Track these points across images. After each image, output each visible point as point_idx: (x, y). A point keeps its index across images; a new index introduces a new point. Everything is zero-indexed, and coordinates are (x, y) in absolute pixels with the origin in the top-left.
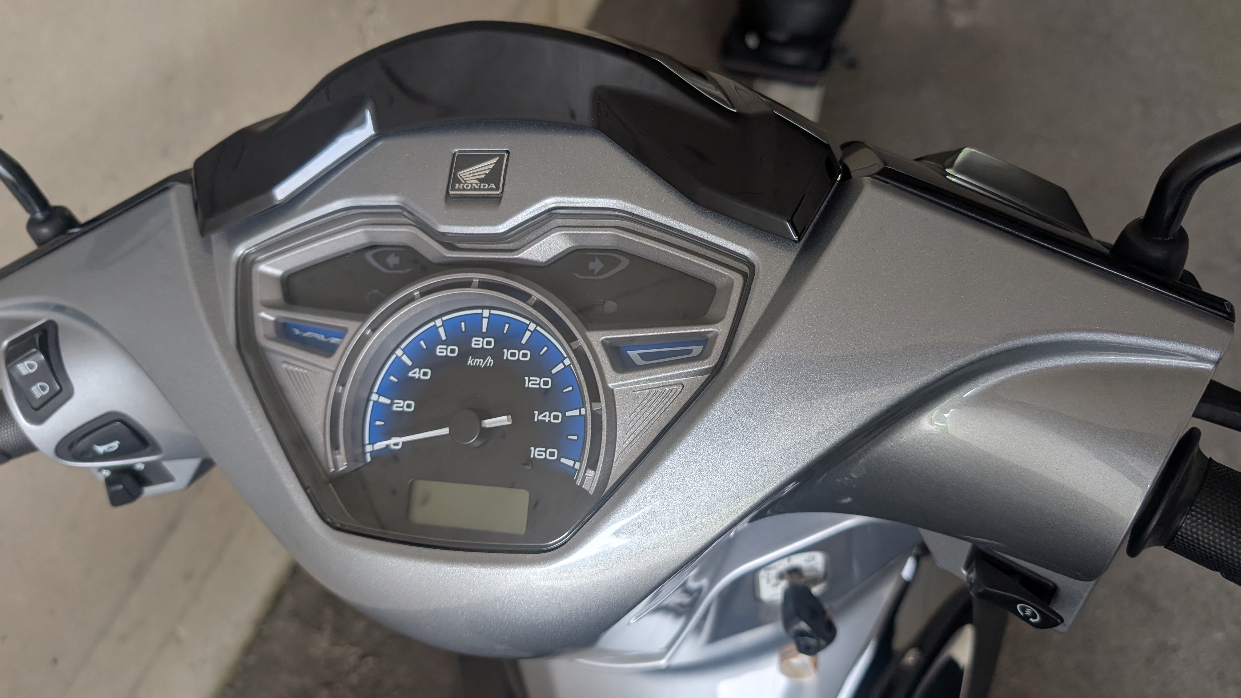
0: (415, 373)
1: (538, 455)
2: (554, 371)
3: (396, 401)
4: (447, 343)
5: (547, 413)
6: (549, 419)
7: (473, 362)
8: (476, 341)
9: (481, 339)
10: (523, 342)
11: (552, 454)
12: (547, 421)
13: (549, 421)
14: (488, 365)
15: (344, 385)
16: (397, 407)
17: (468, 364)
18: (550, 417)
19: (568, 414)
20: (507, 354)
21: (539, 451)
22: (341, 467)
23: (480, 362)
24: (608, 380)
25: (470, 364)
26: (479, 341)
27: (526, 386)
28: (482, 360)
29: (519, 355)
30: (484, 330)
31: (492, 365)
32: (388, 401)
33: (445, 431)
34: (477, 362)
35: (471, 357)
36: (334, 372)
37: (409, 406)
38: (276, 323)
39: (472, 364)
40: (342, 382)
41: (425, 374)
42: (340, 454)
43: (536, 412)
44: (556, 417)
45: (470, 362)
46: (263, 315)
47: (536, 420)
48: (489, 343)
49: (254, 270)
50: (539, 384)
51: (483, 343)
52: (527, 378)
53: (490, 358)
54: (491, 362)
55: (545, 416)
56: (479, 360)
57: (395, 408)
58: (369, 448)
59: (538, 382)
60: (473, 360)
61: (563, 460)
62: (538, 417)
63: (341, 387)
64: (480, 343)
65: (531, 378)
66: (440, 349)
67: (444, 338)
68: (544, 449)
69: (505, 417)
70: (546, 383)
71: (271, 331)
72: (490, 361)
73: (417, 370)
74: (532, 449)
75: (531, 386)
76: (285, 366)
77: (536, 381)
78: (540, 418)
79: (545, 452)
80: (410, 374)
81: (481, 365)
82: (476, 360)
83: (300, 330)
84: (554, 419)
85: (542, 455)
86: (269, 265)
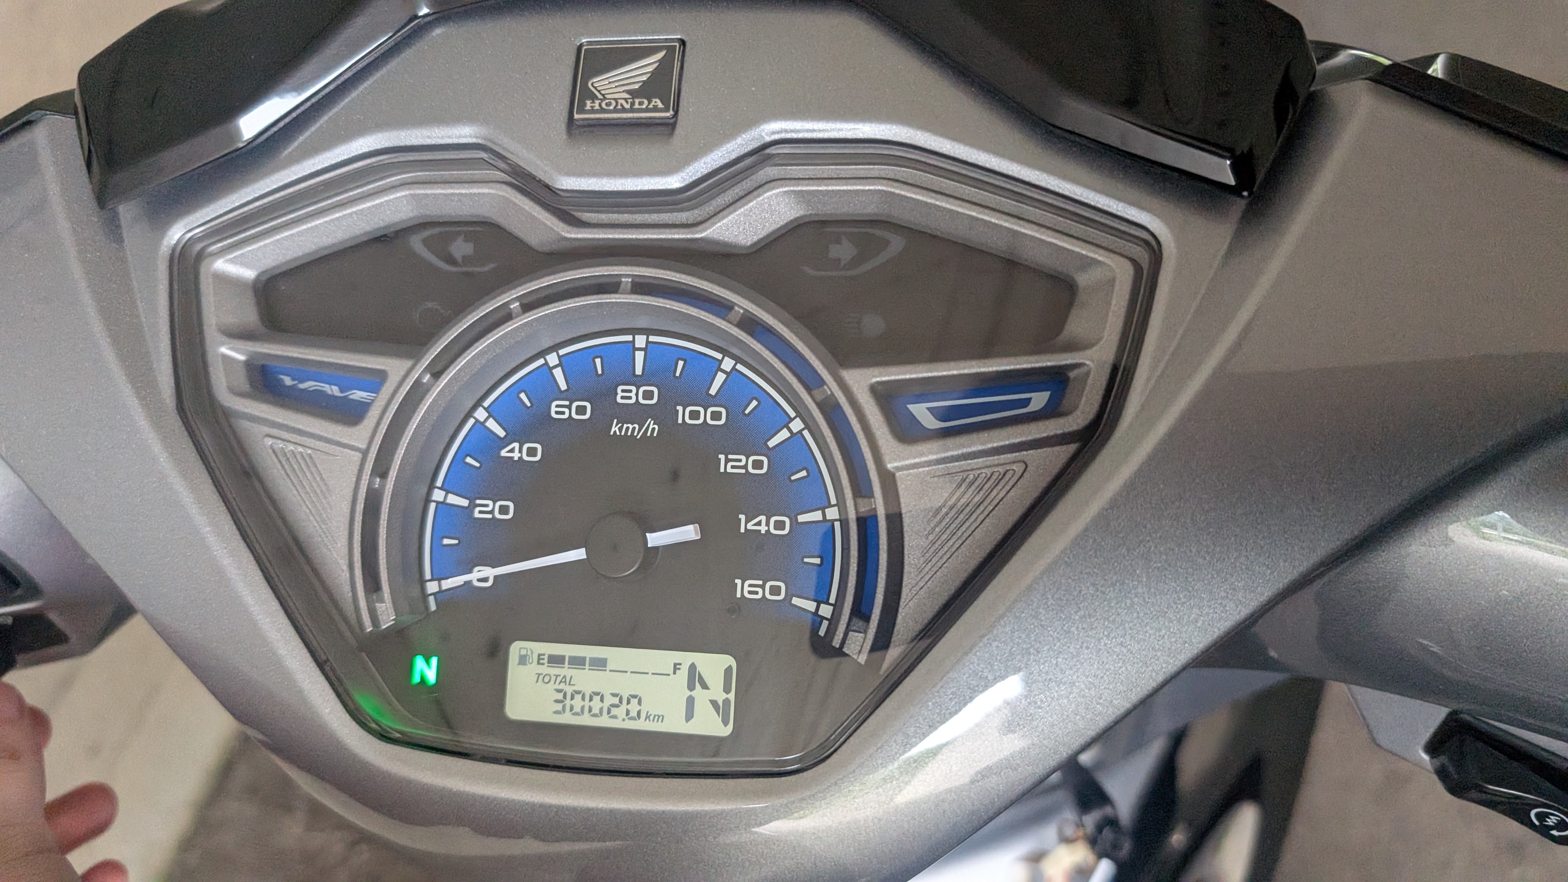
0: (512, 451)
1: (750, 592)
2: (772, 443)
3: (478, 502)
4: (570, 396)
5: (763, 518)
6: (766, 528)
7: (620, 429)
8: (623, 391)
9: (634, 388)
10: (713, 391)
11: (775, 591)
12: (763, 532)
13: (768, 531)
14: (649, 434)
15: (384, 475)
16: (481, 512)
17: (612, 433)
18: (768, 524)
19: (802, 518)
20: (683, 414)
21: (750, 586)
22: (385, 625)
23: (634, 429)
24: (886, 458)
25: (615, 432)
26: (630, 391)
27: (722, 470)
28: (637, 426)
29: (705, 416)
30: (639, 371)
31: (655, 435)
32: (465, 503)
33: (578, 554)
34: (628, 428)
35: (615, 421)
36: (365, 453)
37: (504, 510)
38: (249, 365)
39: (618, 433)
40: (381, 471)
41: (532, 452)
42: (382, 601)
43: (742, 517)
44: (780, 525)
45: (615, 429)
46: (224, 350)
47: (742, 530)
48: (648, 395)
49: (203, 270)
50: (745, 467)
51: (637, 395)
52: (722, 457)
53: (652, 422)
54: (654, 429)
55: (759, 524)
56: (631, 426)
57: (477, 515)
58: (432, 587)
59: (743, 463)
60: (620, 425)
61: (796, 601)
62: (745, 525)
63: (378, 480)
64: (633, 395)
65: (730, 457)
66: (557, 406)
67: (563, 386)
68: (760, 582)
69: (690, 528)
70: (758, 465)
71: (242, 381)
72: (652, 426)
73: (516, 445)
74: (738, 582)
75: (729, 470)
76: (269, 442)
77: (740, 461)
78: (750, 526)
79: (763, 587)
80: (504, 453)
81: (635, 434)
82: (625, 426)
83: (293, 379)
84: (775, 529)
85: (756, 593)
86: (231, 261)
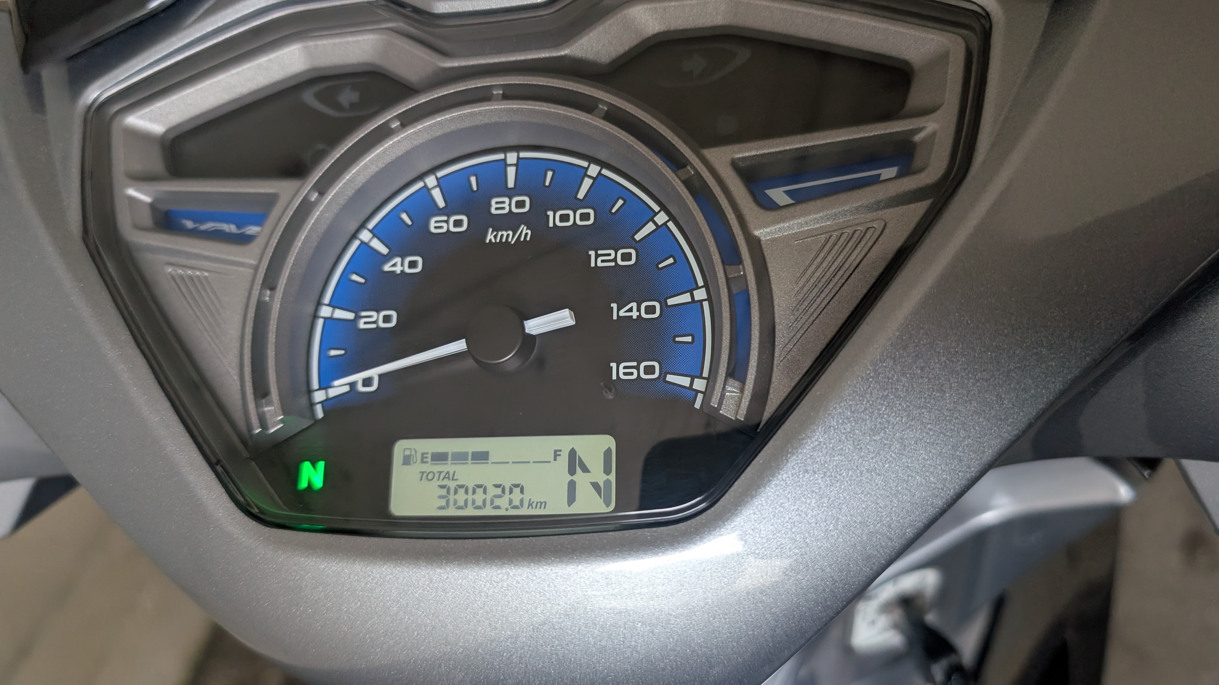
0: (394, 265)
1: (625, 374)
2: (638, 237)
3: (364, 314)
4: (447, 212)
5: (634, 305)
6: (638, 314)
7: (495, 237)
8: (497, 203)
9: (507, 200)
10: (581, 195)
11: (649, 370)
12: (635, 317)
13: (639, 317)
14: (522, 239)
15: (273, 289)
16: (365, 323)
17: (488, 241)
18: (639, 310)
19: (671, 302)
20: (554, 219)
21: (625, 368)
22: (274, 426)
23: (508, 235)
24: (751, 226)
25: (490, 240)
26: (503, 202)
27: (593, 265)
28: (511, 233)
29: (575, 218)
30: (511, 184)
31: (528, 239)
32: (350, 316)
33: (459, 346)
34: (502, 236)
35: (491, 230)
36: (256, 268)
37: (387, 319)
38: (152, 206)
39: (493, 241)
40: (270, 283)
41: (413, 264)
42: (270, 403)
43: (614, 306)
44: (650, 310)
45: (490, 237)
46: (132, 192)
47: (615, 317)
48: (520, 204)
49: (115, 126)
50: (615, 260)
51: (510, 205)
52: (592, 253)
53: (525, 228)
54: (526, 234)
55: (631, 310)
56: (505, 233)
57: (362, 326)
58: (319, 396)
59: (612, 257)
60: (495, 233)
61: (670, 378)
62: (617, 312)
63: (268, 292)
64: (506, 205)
65: (600, 252)
66: (436, 222)
67: (441, 203)
68: (635, 364)
69: (566, 312)
70: (626, 257)
71: (146, 219)
72: (525, 232)
73: (398, 260)
74: (614, 365)
75: (600, 264)
76: (170, 270)
77: (609, 255)
78: (622, 313)
79: (637, 368)
80: (387, 268)
81: (510, 240)
82: (500, 233)
83: (195, 221)
84: (646, 313)
85: (632, 374)
86: (141, 118)
